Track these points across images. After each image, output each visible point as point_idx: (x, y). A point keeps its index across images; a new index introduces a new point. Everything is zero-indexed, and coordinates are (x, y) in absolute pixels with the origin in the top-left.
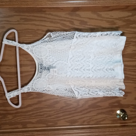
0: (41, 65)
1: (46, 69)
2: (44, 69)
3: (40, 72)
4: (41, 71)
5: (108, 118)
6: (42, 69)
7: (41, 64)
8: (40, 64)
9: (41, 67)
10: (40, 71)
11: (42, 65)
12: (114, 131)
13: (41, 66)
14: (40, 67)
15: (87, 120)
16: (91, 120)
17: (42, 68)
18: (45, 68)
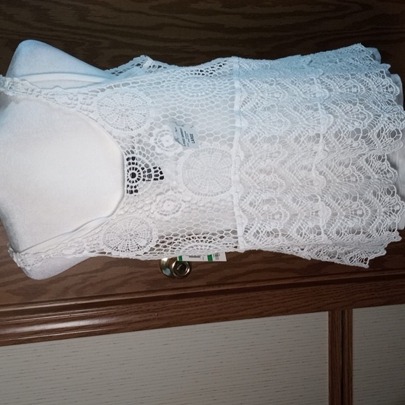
0: (131, 161)
1: (153, 177)
2: (144, 176)
3: (129, 189)
4: (134, 185)
5: (137, 277)
6: (136, 179)
7: (133, 158)
8: (128, 159)
9: (134, 171)
10: (130, 184)
11: (135, 161)
12: (154, 311)
13: (132, 166)
14: (131, 172)
15: (76, 284)
16: (88, 283)
17: (137, 173)
18: (146, 174)
